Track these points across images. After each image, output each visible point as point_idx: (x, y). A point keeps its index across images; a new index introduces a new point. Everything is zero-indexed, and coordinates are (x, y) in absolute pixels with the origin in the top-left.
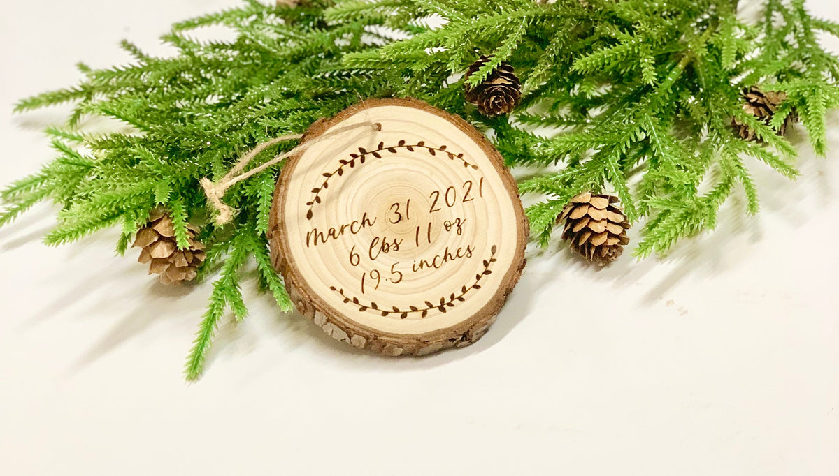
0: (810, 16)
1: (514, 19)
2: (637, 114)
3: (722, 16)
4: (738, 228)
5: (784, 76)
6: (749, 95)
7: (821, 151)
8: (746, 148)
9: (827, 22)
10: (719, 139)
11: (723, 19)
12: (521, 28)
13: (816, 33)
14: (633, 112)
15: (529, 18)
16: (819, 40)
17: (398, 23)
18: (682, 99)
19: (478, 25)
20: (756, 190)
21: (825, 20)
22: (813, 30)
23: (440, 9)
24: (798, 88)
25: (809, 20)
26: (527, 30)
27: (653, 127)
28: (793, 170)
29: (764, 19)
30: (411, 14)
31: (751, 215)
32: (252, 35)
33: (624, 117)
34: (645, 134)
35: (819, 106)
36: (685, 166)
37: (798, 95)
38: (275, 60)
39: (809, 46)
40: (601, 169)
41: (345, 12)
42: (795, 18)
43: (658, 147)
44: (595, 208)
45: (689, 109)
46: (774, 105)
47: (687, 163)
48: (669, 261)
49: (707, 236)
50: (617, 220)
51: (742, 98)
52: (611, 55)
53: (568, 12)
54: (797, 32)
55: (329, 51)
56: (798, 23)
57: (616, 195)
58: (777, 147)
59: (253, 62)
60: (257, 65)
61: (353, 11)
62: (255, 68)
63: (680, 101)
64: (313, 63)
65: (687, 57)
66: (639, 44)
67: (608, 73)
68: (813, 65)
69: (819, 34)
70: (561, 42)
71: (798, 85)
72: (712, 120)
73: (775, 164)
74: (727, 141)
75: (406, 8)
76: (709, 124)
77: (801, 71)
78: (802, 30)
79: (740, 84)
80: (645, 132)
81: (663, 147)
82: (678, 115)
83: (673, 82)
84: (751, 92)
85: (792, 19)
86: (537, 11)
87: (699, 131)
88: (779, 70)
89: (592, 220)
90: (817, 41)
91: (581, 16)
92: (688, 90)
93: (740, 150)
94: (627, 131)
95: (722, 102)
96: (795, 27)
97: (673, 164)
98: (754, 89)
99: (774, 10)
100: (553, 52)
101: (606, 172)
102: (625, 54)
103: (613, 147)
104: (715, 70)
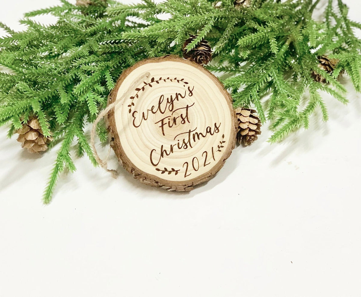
0: (349, 20)
1: (208, 18)
2: (266, 68)
3: (307, 19)
4: (317, 128)
5: (337, 50)
6: (321, 60)
7: (359, 90)
8: (321, 87)
9: (358, 23)
10: (307, 82)
11: (308, 20)
12: (212, 23)
13: (353, 29)
14: (265, 66)
15: (215, 18)
16: (355, 32)
17: (146, 17)
18: (288, 60)
19: (190, 20)
20: (327, 109)
21: (357, 22)
22: (351, 27)
23: (171, 11)
24: (347, 57)
25: (349, 22)
26: (214, 23)
27: (275, 75)
28: (345, 100)
29: (325, 20)
30: (153, 12)
31: (325, 121)
32: (67, 20)
33: (260, 69)
34: (271, 78)
35: (357, 67)
36: (291, 96)
37: (347, 61)
38: (81, 34)
39: (350, 35)
40: (249, 95)
41: (118, 10)
42: (341, 20)
43: (277, 85)
44: (243, 116)
45: (292, 66)
46: (334, 65)
47: (293, 94)
48: (283, 143)
49: (302, 131)
50: (254, 122)
51: (317, 61)
52: (256, 38)
53: (234, 15)
54: (343, 28)
55: (110, 30)
56: (343, 23)
57: (255, 109)
58: (336, 87)
59: (70, 35)
60: (72, 37)
61: (122, 9)
62: (71, 38)
63: (287, 61)
64: (102, 36)
65: (290, 39)
66: (268, 33)
67: (253, 46)
68: (352, 46)
69: (354, 29)
70: (231, 30)
71: (347, 56)
72: (303, 72)
73: (336, 96)
74: (311, 83)
75: (150, 9)
76: (301, 74)
77: (345, 48)
78: (346, 27)
79: (316, 54)
80: (271, 77)
81: (280, 85)
82: (286, 68)
83: (284, 52)
84: (322, 58)
85: (340, 21)
86: (219, 14)
87: (297, 77)
88: (335, 47)
89: (241, 122)
90: (354, 33)
91: (240, 17)
92: (290, 56)
93: (318, 88)
94: (262, 76)
95: (308, 63)
96: (342, 25)
97: (286, 95)
98: (323, 57)
99: (330, 16)
100: (227, 35)
101: (251, 97)
102: (262, 37)
103: (255, 84)
104: (303, 46)
